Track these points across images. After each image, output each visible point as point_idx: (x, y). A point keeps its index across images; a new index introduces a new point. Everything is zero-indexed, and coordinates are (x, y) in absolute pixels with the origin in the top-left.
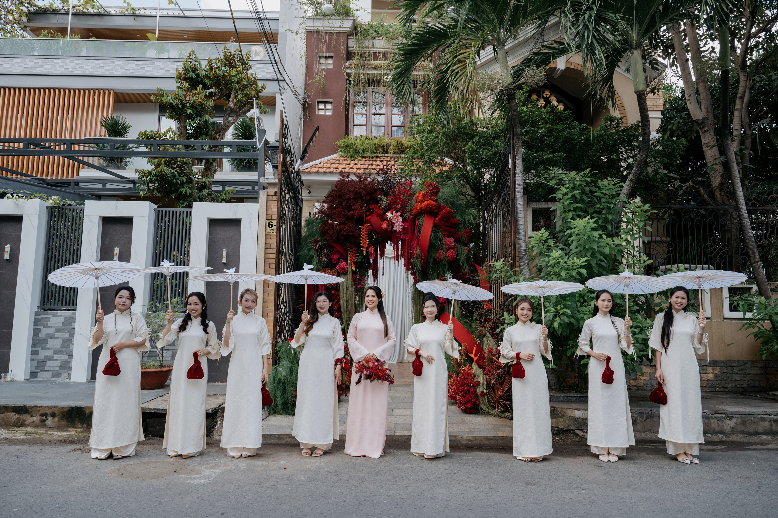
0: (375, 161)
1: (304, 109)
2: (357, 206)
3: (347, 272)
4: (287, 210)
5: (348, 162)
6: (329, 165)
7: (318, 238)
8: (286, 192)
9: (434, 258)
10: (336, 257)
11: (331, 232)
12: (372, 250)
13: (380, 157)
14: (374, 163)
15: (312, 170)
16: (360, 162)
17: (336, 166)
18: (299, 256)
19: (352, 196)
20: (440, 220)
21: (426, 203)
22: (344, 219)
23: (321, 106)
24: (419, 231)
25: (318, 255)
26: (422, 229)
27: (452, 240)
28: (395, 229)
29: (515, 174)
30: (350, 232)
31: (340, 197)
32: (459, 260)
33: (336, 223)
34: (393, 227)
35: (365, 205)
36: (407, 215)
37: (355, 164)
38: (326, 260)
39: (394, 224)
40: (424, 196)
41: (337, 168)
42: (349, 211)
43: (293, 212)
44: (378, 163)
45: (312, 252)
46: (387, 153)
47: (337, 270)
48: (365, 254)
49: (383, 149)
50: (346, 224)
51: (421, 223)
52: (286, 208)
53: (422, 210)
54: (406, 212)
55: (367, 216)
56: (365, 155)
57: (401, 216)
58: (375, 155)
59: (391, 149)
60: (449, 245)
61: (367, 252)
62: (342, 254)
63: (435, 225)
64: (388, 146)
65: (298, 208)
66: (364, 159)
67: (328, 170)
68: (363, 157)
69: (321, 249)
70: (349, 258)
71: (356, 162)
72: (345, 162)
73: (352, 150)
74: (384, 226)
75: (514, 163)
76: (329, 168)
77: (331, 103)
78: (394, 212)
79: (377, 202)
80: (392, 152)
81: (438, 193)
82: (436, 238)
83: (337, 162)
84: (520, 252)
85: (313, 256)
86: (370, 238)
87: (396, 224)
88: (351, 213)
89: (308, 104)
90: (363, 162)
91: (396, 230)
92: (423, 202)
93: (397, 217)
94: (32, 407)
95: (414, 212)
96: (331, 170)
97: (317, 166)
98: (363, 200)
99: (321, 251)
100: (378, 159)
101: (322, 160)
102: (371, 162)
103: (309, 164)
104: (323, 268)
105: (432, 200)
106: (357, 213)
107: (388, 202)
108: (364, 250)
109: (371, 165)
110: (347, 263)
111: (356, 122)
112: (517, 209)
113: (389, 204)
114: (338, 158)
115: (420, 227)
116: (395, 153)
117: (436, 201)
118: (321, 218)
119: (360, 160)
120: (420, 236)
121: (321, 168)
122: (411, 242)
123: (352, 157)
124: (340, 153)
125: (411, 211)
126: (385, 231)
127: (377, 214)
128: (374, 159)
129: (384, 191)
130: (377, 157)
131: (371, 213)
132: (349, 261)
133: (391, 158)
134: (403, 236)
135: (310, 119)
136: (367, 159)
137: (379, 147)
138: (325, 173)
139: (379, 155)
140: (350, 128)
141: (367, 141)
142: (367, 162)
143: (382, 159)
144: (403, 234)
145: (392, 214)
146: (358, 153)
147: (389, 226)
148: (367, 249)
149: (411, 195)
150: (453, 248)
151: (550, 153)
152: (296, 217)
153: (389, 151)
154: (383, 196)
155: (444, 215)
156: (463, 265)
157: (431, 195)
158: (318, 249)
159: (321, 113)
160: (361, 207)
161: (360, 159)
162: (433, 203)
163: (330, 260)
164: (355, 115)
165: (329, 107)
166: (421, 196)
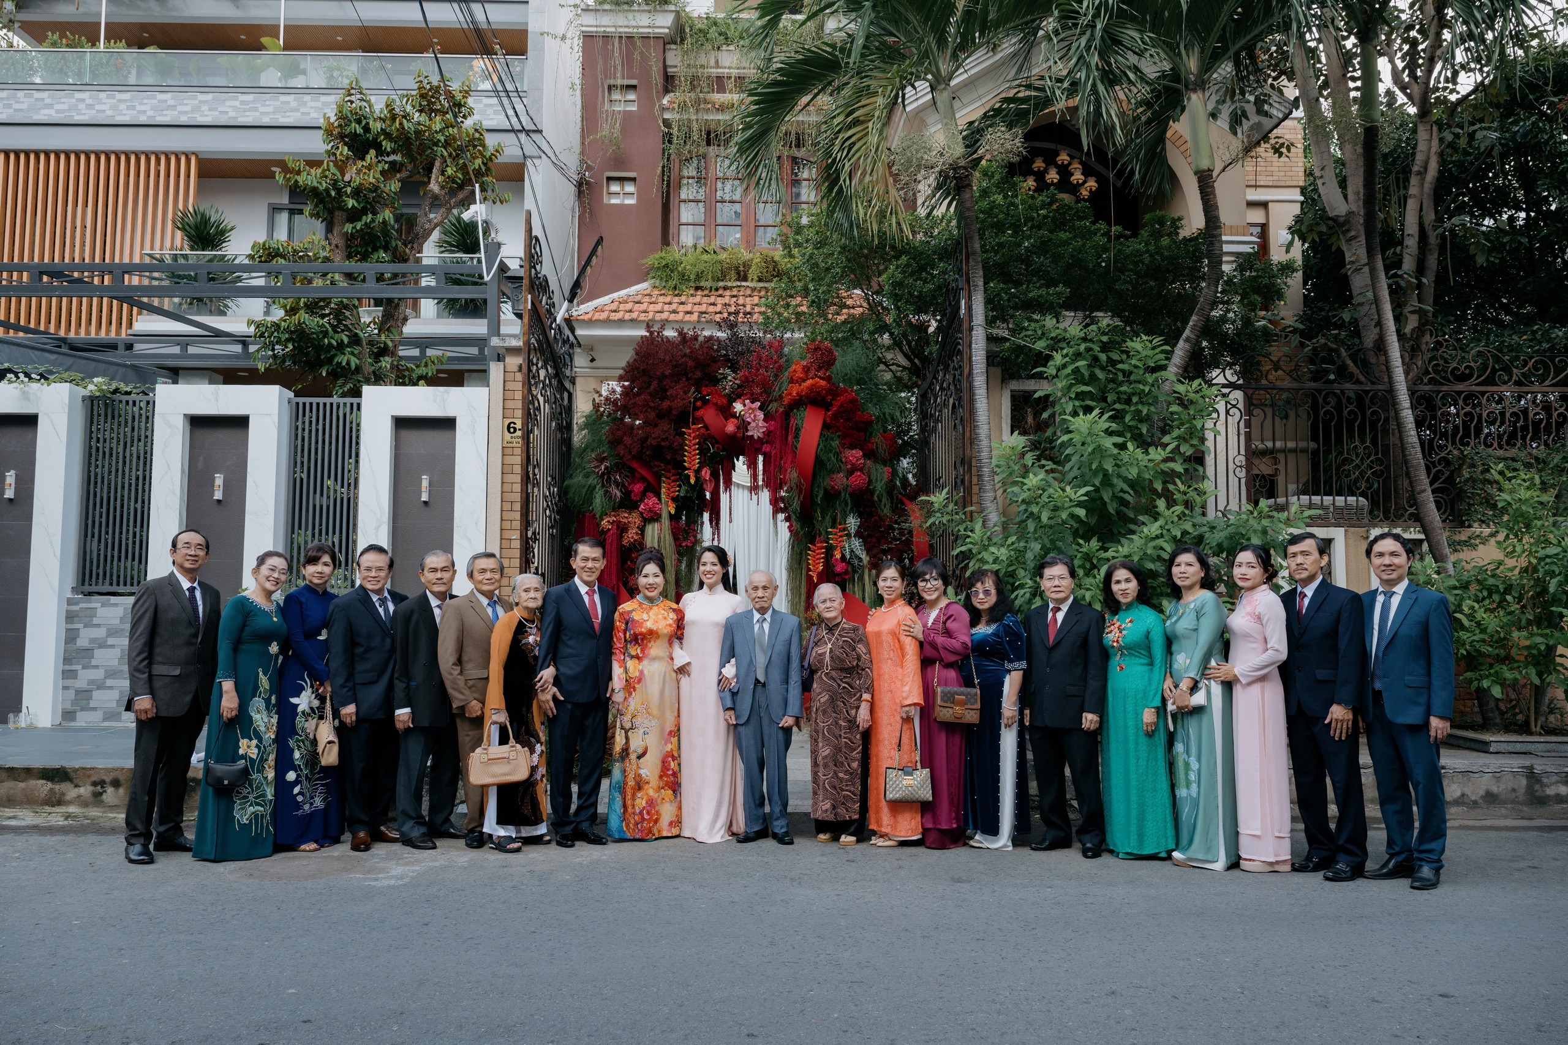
0: (720, 296)
1: (580, 193)
2: (676, 390)
3: (660, 516)
4: (541, 399)
5: (668, 299)
6: (629, 306)
7: (604, 452)
8: (540, 365)
9: (826, 490)
10: (638, 487)
11: (627, 440)
12: (706, 473)
13: (731, 288)
14: (720, 300)
15: (597, 316)
16: (691, 300)
17: (643, 307)
18: (568, 487)
19: (667, 372)
20: (836, 416)
21: (809, 382)
22: (652, 415)
23: (615, 188)
24: (796, 437)
25: (603, 486)
26: (802, 433)
27: (858, 453)
28: (750, 433)
29: (971, 329)
30: (663, 440)
31: (645, 372)
32: (872, 493)
33: (637, 422)
34: (747, 431)
35: (693, 389)
36: (773, 407)
37: (682, 303)
38: (619, 494)
39: (749, 423)
40: (806, 370)
41: (645, 312)
42: (662, 399)
43: (555, 403)
44: (727, 300)
45: (592, 480)
46: (745, 279)
47: (641, 513)
48: (692, 481)
49: (738, 273)
50: (656, 425)
51: (799, 423)
52: (539, 396)
53: (801, 397)
54: (771, 401)
55: (696, 409)
56: (702, 284)
57: (760, 408)
58: (721, 284)
59: (753, 273)
60: (853, 464)
61: (697, 478)
62: (649, 483)
63: (826, 426)
64: (747, 265)
65: (566, 395)
66: (699, 293)
67: (627, 316)
68: (697, 288)
69: (609, 473)
70: (663, 490)
71: (683, 299)
72: (661, 299)
73: (675, 275)
74: (730, 428)
75: (969, 308)
76: (630, 311)
77: (634, 180)
78: (747, 401)
79: (715, 381)
80: (755, 278)
81: (833, 364)
82: (828, 450)
83: (647, 299)
84: (980, 477)
85: (595, 487)
86: (703, 452)
87: (753, 424)
88: (666, 404)
89: (588, 183)
90: (697, 299)
91: (752, 436)
92: (804, 380)
93: (753, 410)
94: (76, 770)
95: (786, 401)
96: (634, 315)
97: (606, 308)
98: (688, 379)
99: (609, 478)
100: (728, 293)
101: (615, 295)
102: (712, 299)
103: (590, 304)
104: (614, 510)
105: (821, 378)
106: (678, 404)
107: (738, 382)
108: (692, 475)
109: (714, 304)
110: (660, 499)
111: (684, 220)
112: (974, 394)
113: (739, 386)
114: (648, 292)
115: (798, 429)
116: (760, 280)
117: (828, 379)
118: (610, 414)
119: (692, 295)
120: (798, 446)
121: (615, 311)
122: (781, 458)
123: (675, 288)
124: (653, 281)
125: (781, 397)
126: (732, 437)
127: (716, 404)
128: (720, 292)
129: (729, 360)
130: (725, 288)
131: (705, 403)
132: (663, 496)
133: (753, 289)
134: (766, 448)
135: (591, 213)
136: (706, 292)
137: (730, 269)
138: (621, 323)
139: (729, 284)
140: (673, 229)
141: (705, 257)
142: (705, 300)
143: (735, 293)
144: (767, 442)
145: (745, 405)
146: (689, 280)
147: (738, 428)
148: (698, 472)
149: (780, 369)
150: (861, 470)
151: (1039, 288)
152: (561, 414)
153: (750, 277)
154: (728, 371)
155: (842, 405)
156: (880, 501)
157: (819, 369)
158: (603, 474)
159: (615, 201)
160: (686, 393)
161: (692, 292)
162: (823, 383)
163: (627, 494)
164: (682, 205)
165: (630, 188)
166: (800, 370)
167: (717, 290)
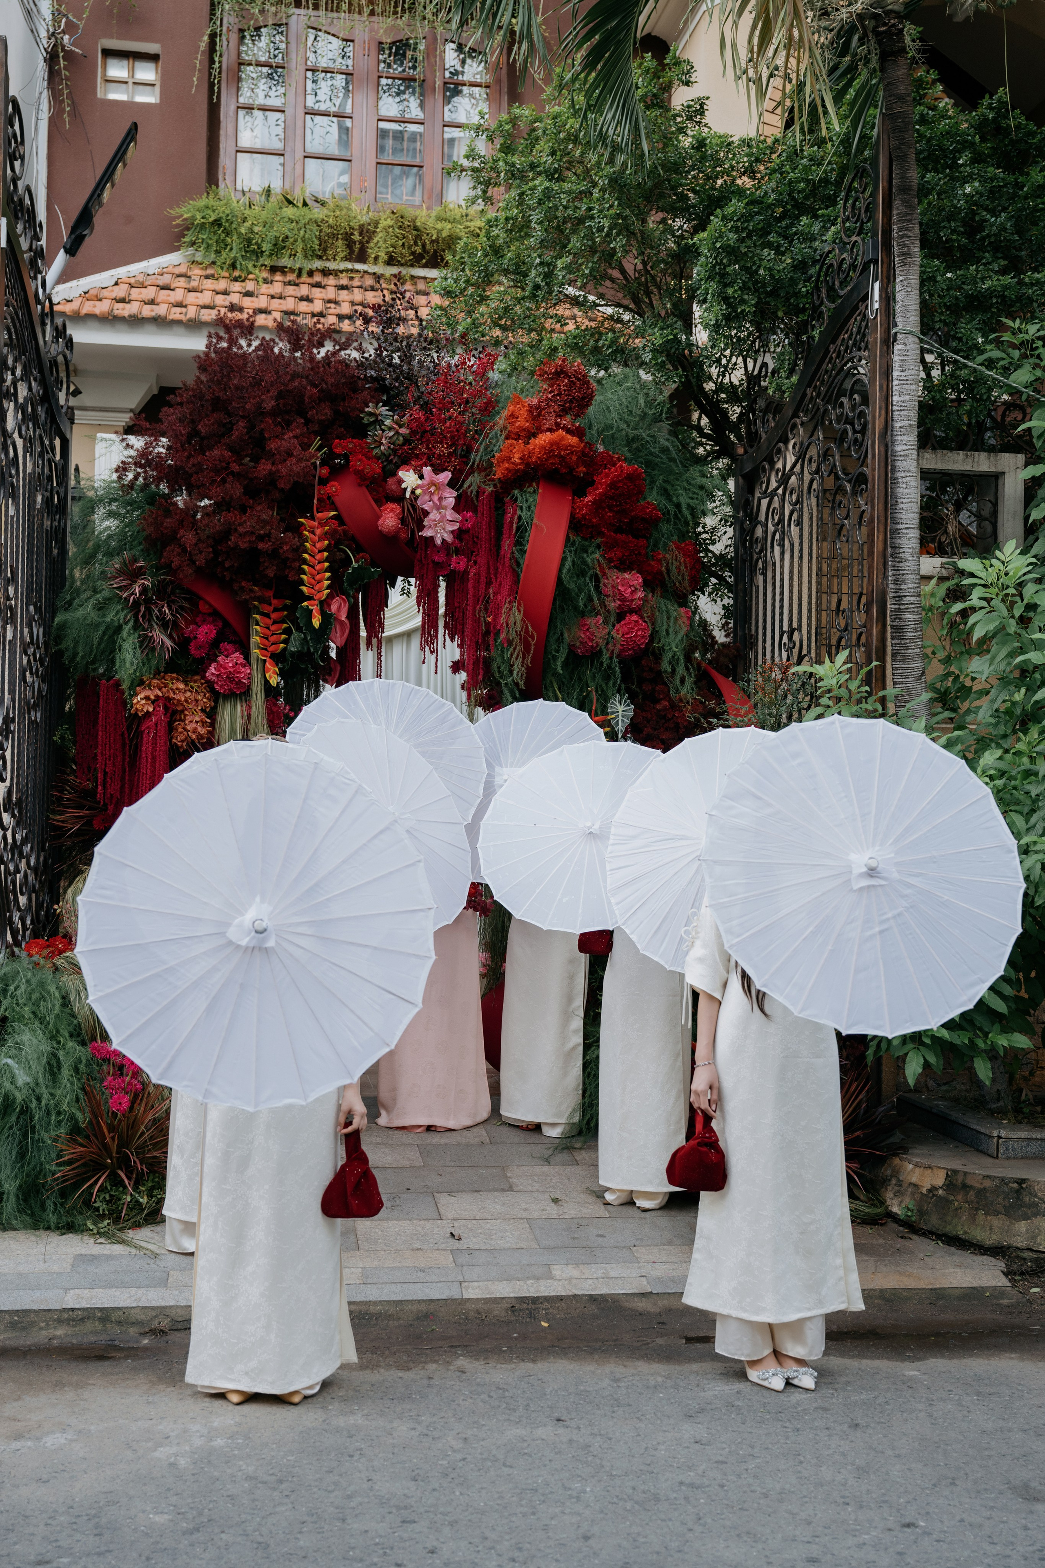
0: (318, 285)
1: (53, 75)
2: (288, 440)
3: (249, 688)
4: (19, 443)
5: (222, 285)
6: (150, 293)
7: (136, 560)
8: (18, 372)
9: (572, 649)
10: (205, 632)
11: (188, 537)
12: (339, 608)
13: (336, 273)
14: (317, 293)
15: (88, 308)
16: (264, 288)
17: (178, 295)
18: (63, 626)
19: (269, 404)
20: (597, 505)
21: (545, 438)
22: (237, 490)
23: (117, 70)
24: (519, 543)
25: (136, 627)
26: (531, 535)
27: (635, 579)
28: (427, 533)
29: (889, 341)
30: (261, 538)
31: (218, 404)
32: (657, 656)
33: (206, 502)
34: (421, 527)
35: (317, 442)
36: (474, 481)
37: (249, 294)
38: (168, 643)
39: (426, 513)
40: (536, 413)
41: (180, 305)
42: (256, 459)
43: (41, 455)
44: (331, 293)
45: (115, 614)
46: (362, 257)
47: (210, 685)
48: (316, 623)
49: (350, 244)
50: (243, 509)
51: (524, 514)
52: (16, 435)
53: (528, 465)
54: (471, 472)
55: (323, 482)
56: (285, 261)
57: (452, 484)
58: (318, 264)
59: (380, 245)
60: (623, 600)
61: (327, 618)
62: (226, 624)
63: (575, 525)
64: (367, 232)
65: (57, 442)
66: (278, 277)
67: (147, 311)
68: (274, 270)
69: (148, 602)
70: (255, 639)
71: (250, 286)
72: (209, 284)
73: (234, 241)
74: (389, 520)
75: (888, 299)
76: (152, 302)
77: (153, 58)
78: (427, 470)
79: (360, 430)
80: (383, 256)
81: (588, 405)
82: (580, 571)
83: (182, 282)
84: (898, 630)
85: (119, 628)
86: (337, 566)
87: (434, 515)
88: (265, 468)
89: (69, 56)
90: (277, 288)
91: (432, 538)
92: (535, 435)
93: (438, 487)
95: (499, 473)
96: (161, 310)
97: (105, 293)
98: (307, 422)
99: (149, 610)
100: (331, 281)
101: (121, 272)
102: (304, 290)
103: (73, 283)
104: (157, 673)
105: (569, 431)
106: (291, 468)
107: (404, 431)
108: (315, 609)
109: (308, 299)
110: (247, 657)
111: (246, 139)
112: (893, 470)
113: (407, 441)
114: (182, 269)
115: (522, 529)
116: (391, 261)
117: (579, 433)
118: (146, 486)
119: (266, 281)
120: (524, 561)
121: (122, 301)
122: (489, 584)
123: (233, 266)
124: (191, 251)
125: (486, 469)
126: (390, 538)
127: (360, 474)
128: (318, 278)
129: (385, 389)
130: (326, 273)
131: (336, 472)
132: (255, 652)
133: (378, 277)
134: (458, 563)
135: (75, 114)
136: (291, 277)
137: (334, 236)
138: (135, 322)
139: (332, 265)
140: (225, 159)
141: (289, 212)
142: (290, 290)
143: (344, 281)
144: (457, 551)
145: (421, 477)
146: (259, 253)
147: (403, 520)
148: (324, 604)
149: (489, 408)
150: (638, 611)
151: (1003, 272)
152: (50, 478)
153: (372, 253)
154: (383, 410)
155: (613, 485)
156: (674, 671)
157: (565, 411)
158: (136, 603)
159: (117, 95)
160: (306, 447)
161: (265, 274)
162: (573, 440)
163: (183, 644)
164: (241, 113)
165: (146, 73)
166: (524, 413)
167: (311, 273)
